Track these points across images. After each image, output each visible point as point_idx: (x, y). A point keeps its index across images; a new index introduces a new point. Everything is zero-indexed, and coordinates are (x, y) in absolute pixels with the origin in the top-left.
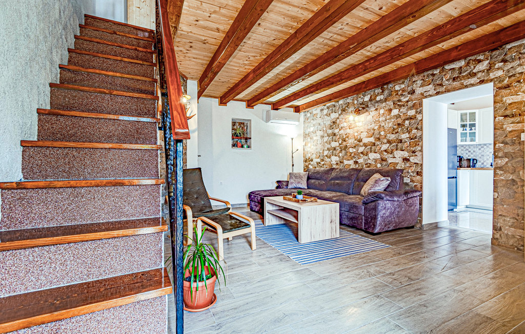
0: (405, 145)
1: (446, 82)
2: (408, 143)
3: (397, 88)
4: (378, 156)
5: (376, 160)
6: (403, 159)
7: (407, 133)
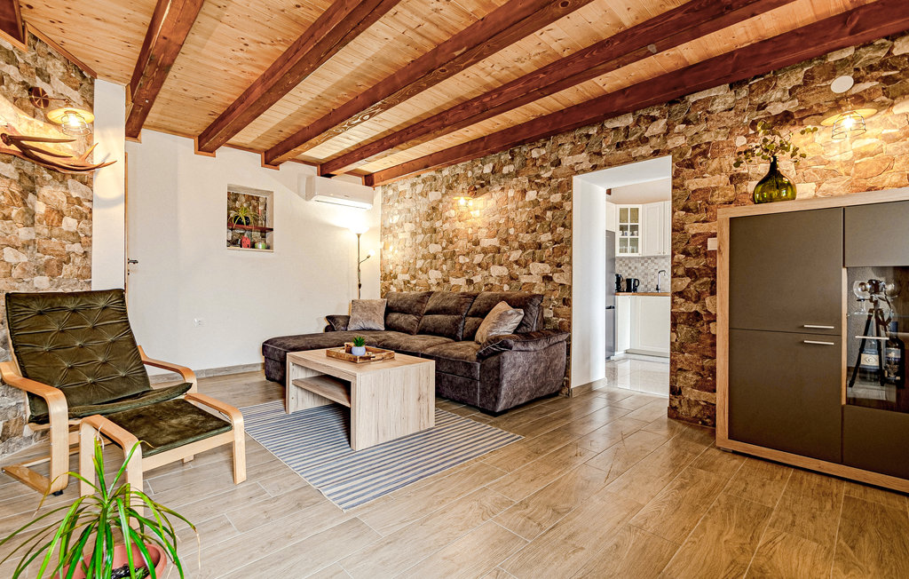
0: (547, 253)
1: (607, 150)
2: (551, 249)
3: (535, 154)
4: (503, 271)
5: (501, 278)
6: (544, 277)
7: (549, 233)
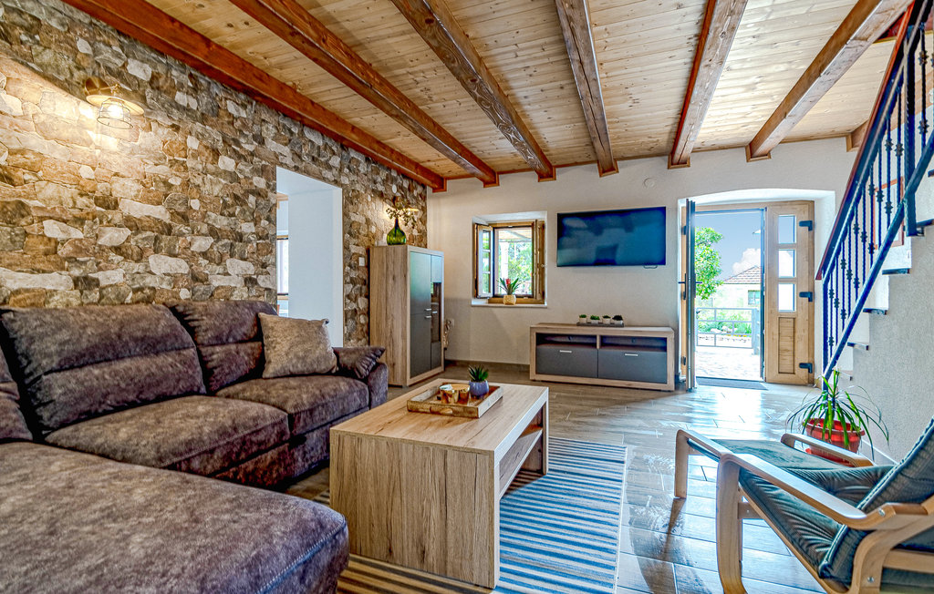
0: (250, 248)
2: (255, 245)
3: (231, 107)
4: (180, 266)
5: (175, 279)
6: (246, 280)
7: (252, 224)
